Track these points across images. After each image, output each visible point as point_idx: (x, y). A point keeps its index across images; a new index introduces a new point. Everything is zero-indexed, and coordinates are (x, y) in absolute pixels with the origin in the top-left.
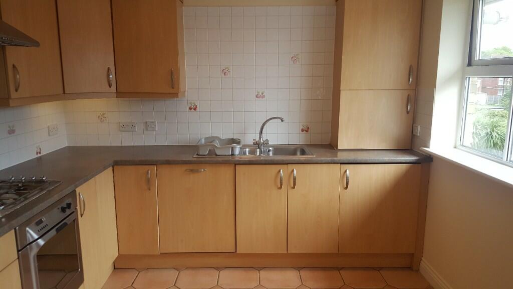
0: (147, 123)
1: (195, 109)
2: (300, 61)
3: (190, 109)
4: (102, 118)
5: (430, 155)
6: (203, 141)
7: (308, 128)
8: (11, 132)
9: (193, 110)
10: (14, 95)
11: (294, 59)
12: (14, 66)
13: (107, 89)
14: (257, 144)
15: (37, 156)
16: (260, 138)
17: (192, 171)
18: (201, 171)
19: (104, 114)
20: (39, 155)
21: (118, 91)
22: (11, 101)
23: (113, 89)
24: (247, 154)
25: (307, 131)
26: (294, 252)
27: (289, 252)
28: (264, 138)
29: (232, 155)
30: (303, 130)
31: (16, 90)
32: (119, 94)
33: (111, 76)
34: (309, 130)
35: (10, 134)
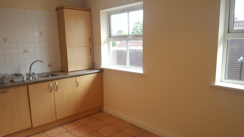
2: (44, 35)
5: (102, 69)
7: (51, 65)
11: (41, 34)
14: (29, 75)
16: (30, 71)
17: (3, 92)
26: (59, 119)
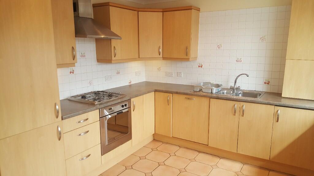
0: (177, 73)
1: (201, 67)
2: (266, 40)
3: (199, 66)
4: (159, 69)
6: (202, 84)
7: (269, 82)
8: (118, 73)
9: (200, 67)
10: (113, 58)
11: (262, 39)
12: (114, 47)
13: (159, 56)
14: (232, 89)
15: (129, 84)
16: (235, 85)
17: (189, 99)
18: (193, 99)
19: (160, 67)
20: (130, 84)
21: (163, 57)
22: (112, 61)
23: (161, 56)
24: (225, 93)
25: (268, 84)
26: (241, 153)
27: (238, 152)
28: (237, 85)
29: (212, 93)
30: (265, 83)
31: (115, 57)
32: (164, 58)
33: (160, 50)
34: (270, 83)
35: (117, 74)
